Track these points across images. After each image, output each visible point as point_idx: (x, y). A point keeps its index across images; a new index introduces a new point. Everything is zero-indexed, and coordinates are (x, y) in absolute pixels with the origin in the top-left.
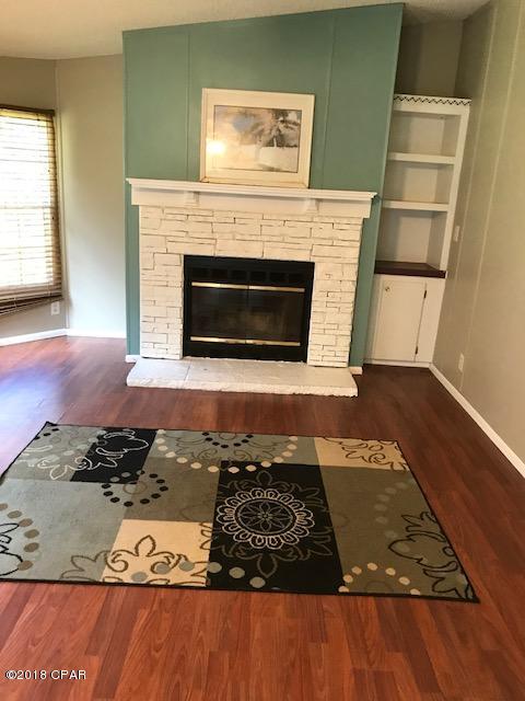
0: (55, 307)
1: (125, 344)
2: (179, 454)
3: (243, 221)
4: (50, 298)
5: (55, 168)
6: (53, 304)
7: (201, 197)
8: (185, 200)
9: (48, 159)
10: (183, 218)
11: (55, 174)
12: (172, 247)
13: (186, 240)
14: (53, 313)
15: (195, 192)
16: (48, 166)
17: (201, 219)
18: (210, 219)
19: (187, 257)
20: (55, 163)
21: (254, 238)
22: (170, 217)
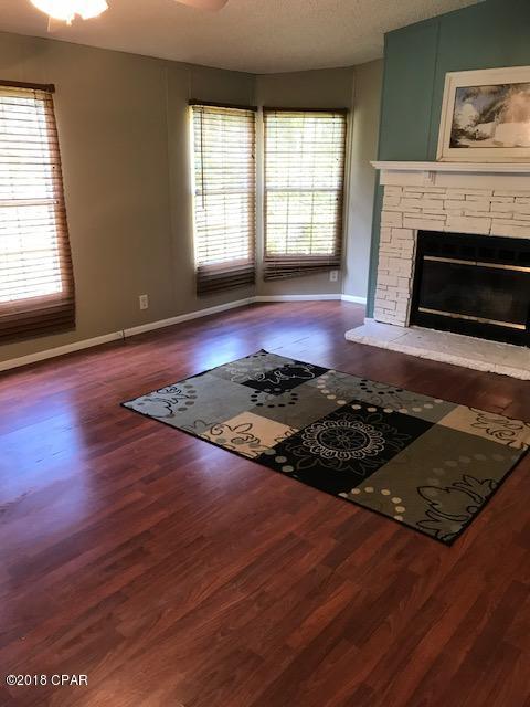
0: (334, 275)
1: (365, 308)
2: (327, 388)
3: (472, 198)
4: (330, 267)
5: (344, 157)
6: (331, 273)
7: (438, 175)
8: (423, 179)
9: (339, 150)
10: (419, 195)
11: (344, 162)
12: (407, 223)
13: (419, 216)
14: (332, 279)
15: (430, 172)
16: (338, 156)
17: (434, 196)
18: (442, 197)
19: (420, 232)
20: (344, 153)
21: (482, 214)
22: (407, 195)
